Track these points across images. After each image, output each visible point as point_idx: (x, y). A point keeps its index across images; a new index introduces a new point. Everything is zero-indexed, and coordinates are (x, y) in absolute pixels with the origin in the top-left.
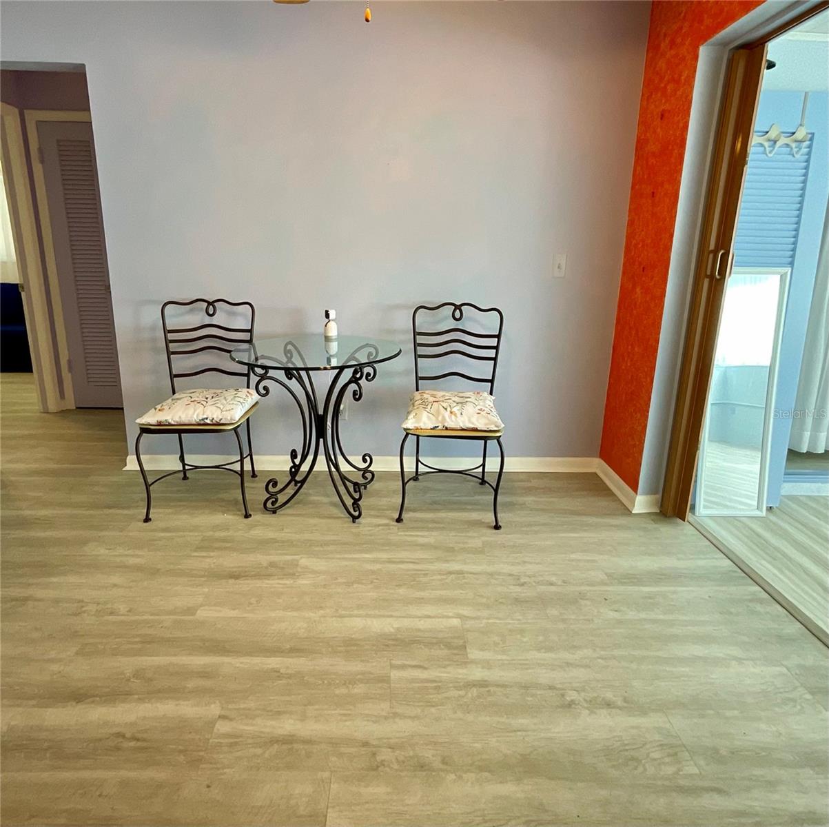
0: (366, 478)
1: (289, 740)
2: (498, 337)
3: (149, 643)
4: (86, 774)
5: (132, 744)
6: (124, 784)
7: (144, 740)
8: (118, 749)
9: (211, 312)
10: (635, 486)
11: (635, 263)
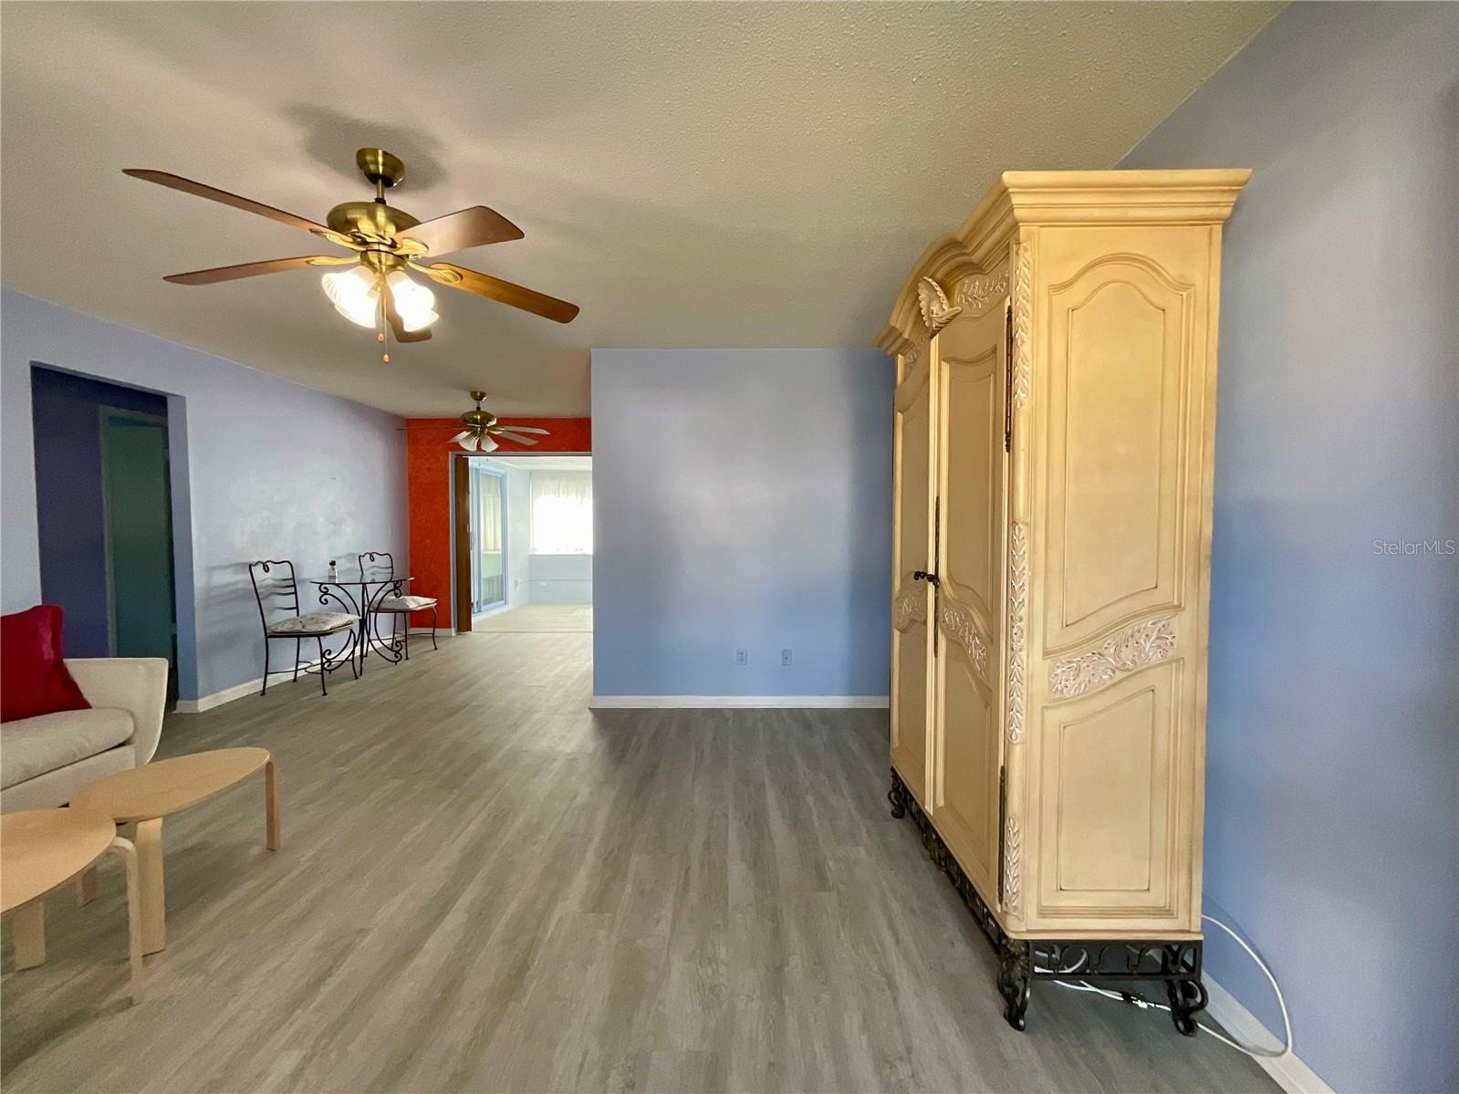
0: (397, 657)
9: (266, 569)
10: (449, 627)
11: (421, 528)
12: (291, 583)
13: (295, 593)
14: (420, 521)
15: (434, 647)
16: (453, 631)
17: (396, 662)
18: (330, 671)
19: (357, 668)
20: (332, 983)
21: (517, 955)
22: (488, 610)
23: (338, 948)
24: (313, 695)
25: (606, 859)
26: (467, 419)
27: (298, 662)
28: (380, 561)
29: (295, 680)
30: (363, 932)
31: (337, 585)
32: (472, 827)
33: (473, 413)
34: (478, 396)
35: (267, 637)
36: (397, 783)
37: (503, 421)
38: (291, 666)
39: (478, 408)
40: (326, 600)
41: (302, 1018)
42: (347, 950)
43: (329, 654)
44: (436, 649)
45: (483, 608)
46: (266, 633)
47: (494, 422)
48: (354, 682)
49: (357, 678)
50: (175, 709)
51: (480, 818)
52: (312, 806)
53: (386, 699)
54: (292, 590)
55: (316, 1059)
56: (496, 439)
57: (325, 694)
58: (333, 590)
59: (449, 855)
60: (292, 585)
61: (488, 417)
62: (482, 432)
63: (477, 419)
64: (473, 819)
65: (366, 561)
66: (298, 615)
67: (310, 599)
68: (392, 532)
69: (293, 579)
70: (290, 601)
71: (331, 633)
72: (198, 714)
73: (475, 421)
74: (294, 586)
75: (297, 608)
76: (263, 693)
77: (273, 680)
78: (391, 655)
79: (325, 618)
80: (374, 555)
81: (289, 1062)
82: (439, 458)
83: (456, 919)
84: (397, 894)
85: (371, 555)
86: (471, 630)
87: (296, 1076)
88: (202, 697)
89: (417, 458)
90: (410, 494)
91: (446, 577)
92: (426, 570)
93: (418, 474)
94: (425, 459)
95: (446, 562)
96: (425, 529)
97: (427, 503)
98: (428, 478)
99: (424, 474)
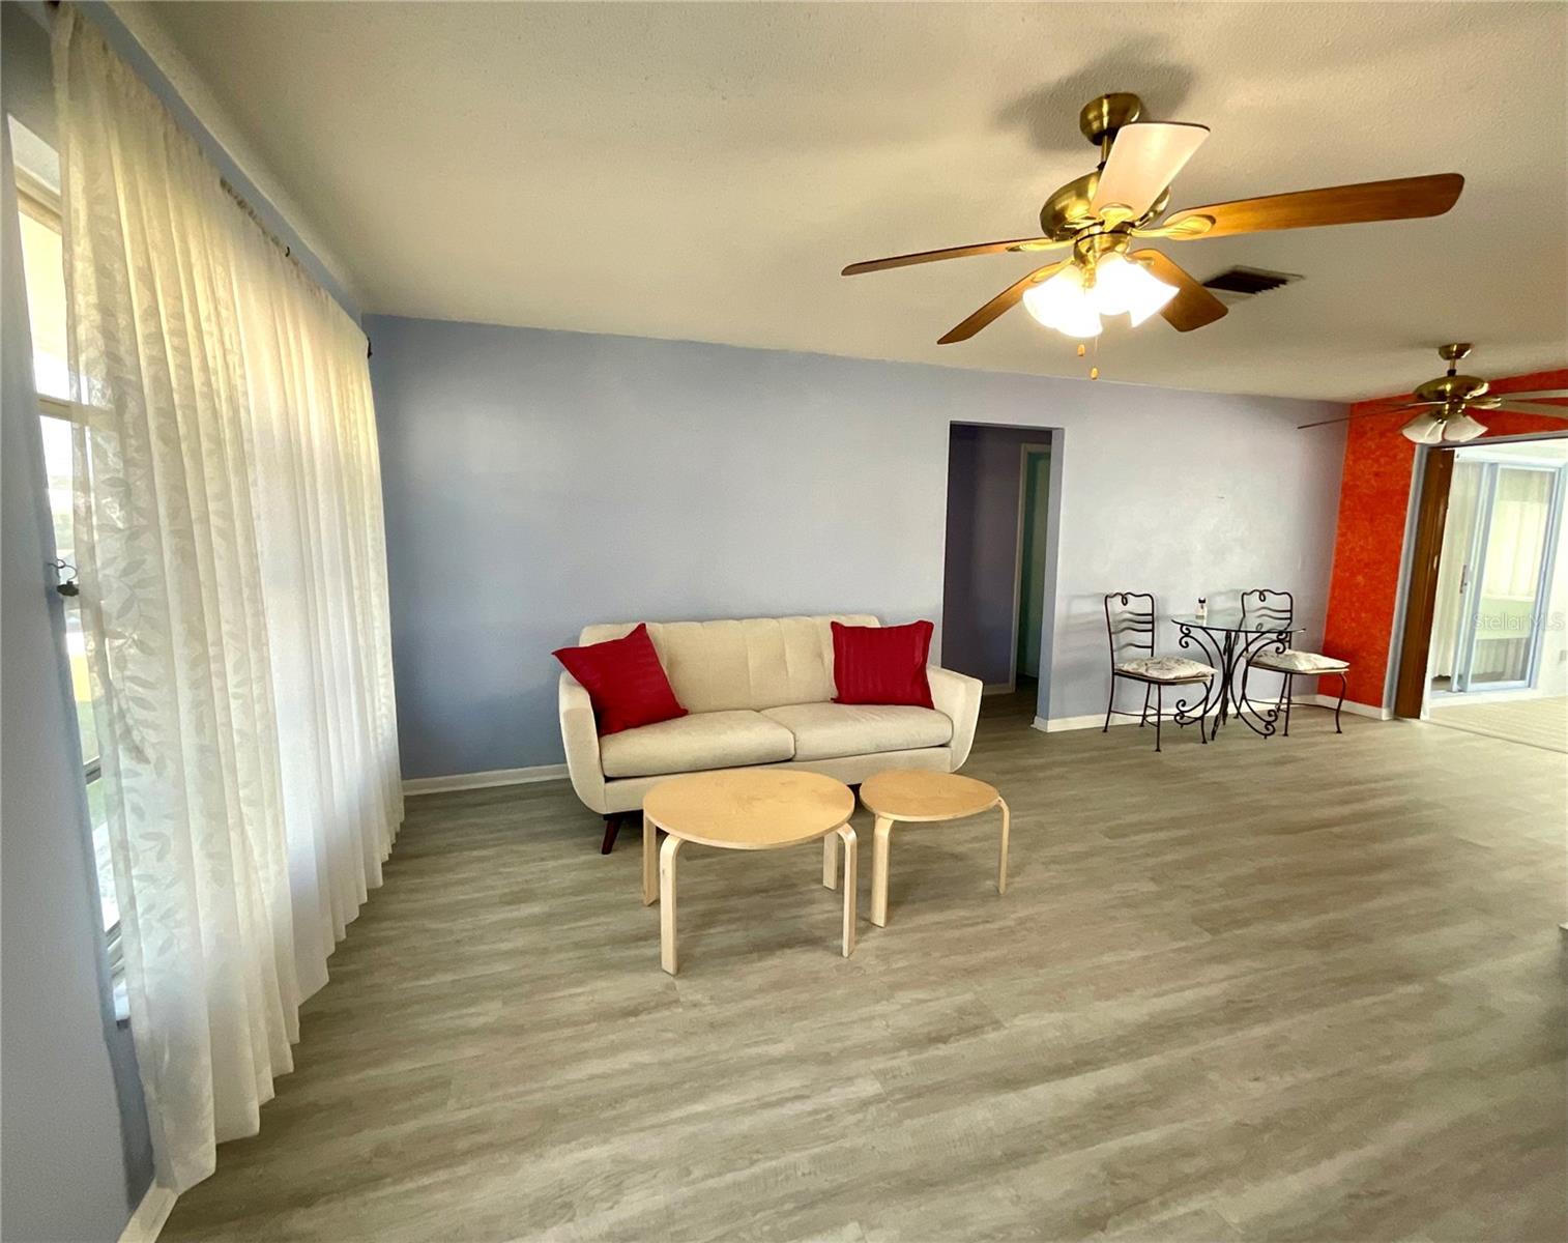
0: (1268, 729)
9: (1125, 602)
10: (1378, 703)
11: (1352, 560)
12: (1149, 618)
13: (1152, 630)
14: (1352, 549)
15: (1336, 729)
16: (1384, 713)
17: (1266, 735)
18: (1182, 725)
19: (1208, 731)
20: (942, 1050)
21: (1105, 1198)
22: (1479, 691)
23: (970, 1023)
24: (1145, 747)
25: (1357, 1196)
26: (1425, 393)
27: (1146, 706)
28: (1273, 601)
29: (1142, 725)
30: (997, 1024)
31: (1204, 629)
32: (1189, 995)
33: (1443, 381)
34: (1452, 352)
35: (1114, 674)
36: (1152, 887)
37: (1499, 386)
38: (1140, 709)
39: (1452, 372)
40: (1186, 643)
41: (903, 1061)
42: (975, 1030)
43: (1183, 705)
44: (1339, 732)
45: (1471, 686)
46: (1113, 669)
47: (1485, 389)
48: (1198, 746)
49: (1204, 742)
50: (1033, 723)
51: (1205, 992)
52: (1058, 866)
53: (1217, 780)
54: (1149, 626)
55: (882, 1105)
56: (1481, 417)
57: (1158, 750)
58: (1195, 633)
59: (1131, 1010)
60: (1149, 621)
61: (1471, 383)
62: (1453, 410)
63: (1444, 391)
64: (1199, 984)
65: (1254, 601)
66: (1152, 655)
67: (1168, 638)
68: (1304, 562)
69: (1152, 615)
70: (1146, 638)
71: (1173, 684)
72: (1046, 733)
73: (1441, 395)
74: (1152, 622)
75: (1152, 647)
76: (1105, 730)
77: (1118, 720)
78: (1260, 726)
79: (1172, 664)
80: (1265, 593)
81: (869, 1088)
82: (1395, 456)
83: (1080, 1088)
84: (1052, 1011)
85: (1261, 593)
86: (1417, 716)
87: (865, 1104)
88: (1053, 719)
89: (1359, 459)
90: (1342, 512)
91: (1384, 633)
92: (1353, 620)
93: (1358, 483)
94: (1372, 459)
95: (1387, 610)
96: (1359, 561)
97: (1367, 523)
98: (1373, 487)
99: (1368, 481)
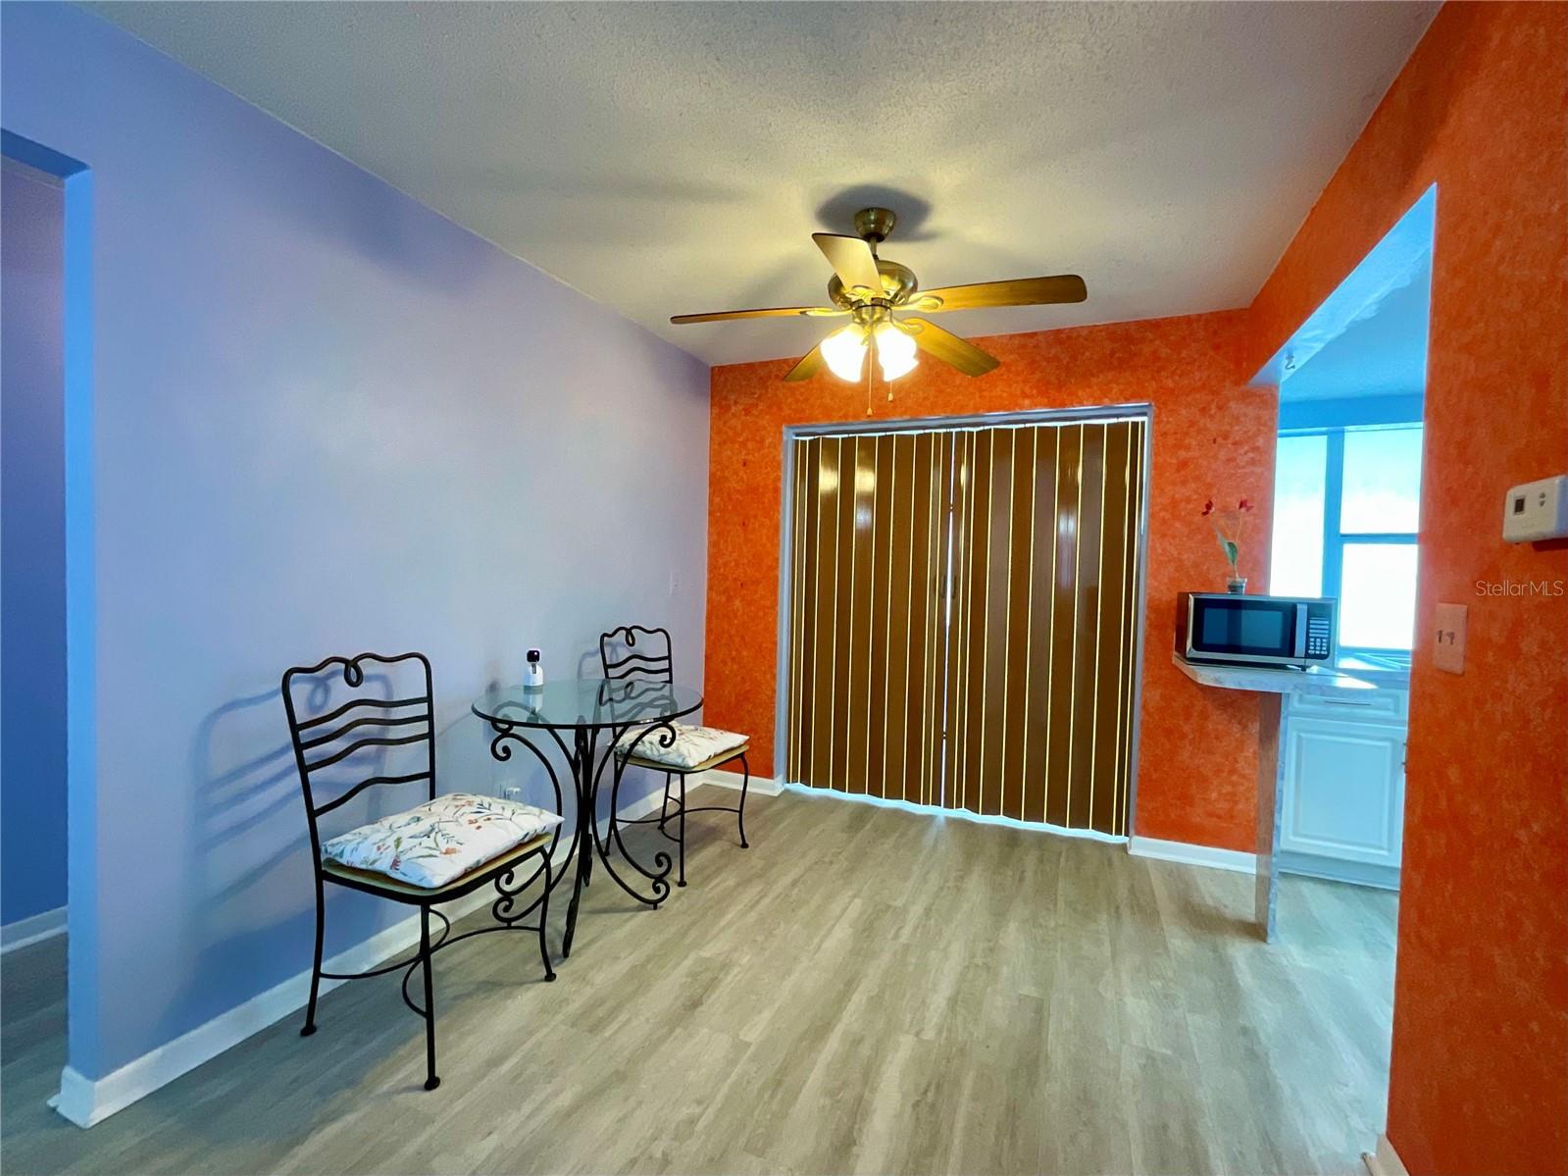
1: (953, 1002)
2: (669, 658)
3: (782, 1082)
4: (960, 1124)
5: (930, 1095)
6: (975, 1098)
7: (929, 1086)
8: (933, 1106)
11: (727, 579)
13: (430, 735)
14: (725, 564)
15: (741, 840)
16: (777, 784)
17: (655, 903)
35: (321, 876)
40: (506, 750)
44: (744, 843)
54: (423, 727)
60: (422, 716)
69: (428, 699)
74: (429, 717)
80: (635, 631)
82: (763, 440)
85: (628, 632)
89: (725, 442)
90: (711, 513)
91: (768, 676)
92: (733, 660)
93: (726, 474)
94: (740, 442)
95: (770, 646)
96: (735, 580)
97: (738, 528)
98: (742, 480)
99: (736, 473)
